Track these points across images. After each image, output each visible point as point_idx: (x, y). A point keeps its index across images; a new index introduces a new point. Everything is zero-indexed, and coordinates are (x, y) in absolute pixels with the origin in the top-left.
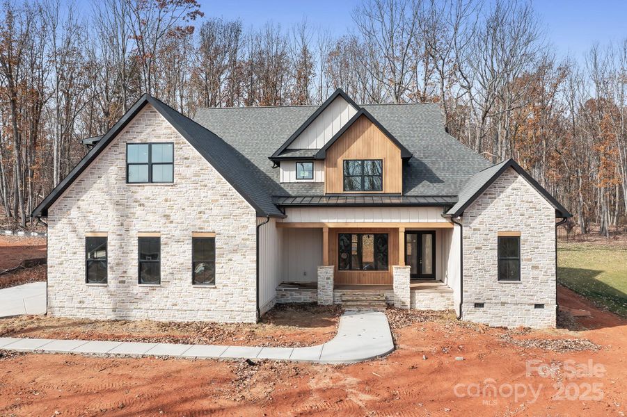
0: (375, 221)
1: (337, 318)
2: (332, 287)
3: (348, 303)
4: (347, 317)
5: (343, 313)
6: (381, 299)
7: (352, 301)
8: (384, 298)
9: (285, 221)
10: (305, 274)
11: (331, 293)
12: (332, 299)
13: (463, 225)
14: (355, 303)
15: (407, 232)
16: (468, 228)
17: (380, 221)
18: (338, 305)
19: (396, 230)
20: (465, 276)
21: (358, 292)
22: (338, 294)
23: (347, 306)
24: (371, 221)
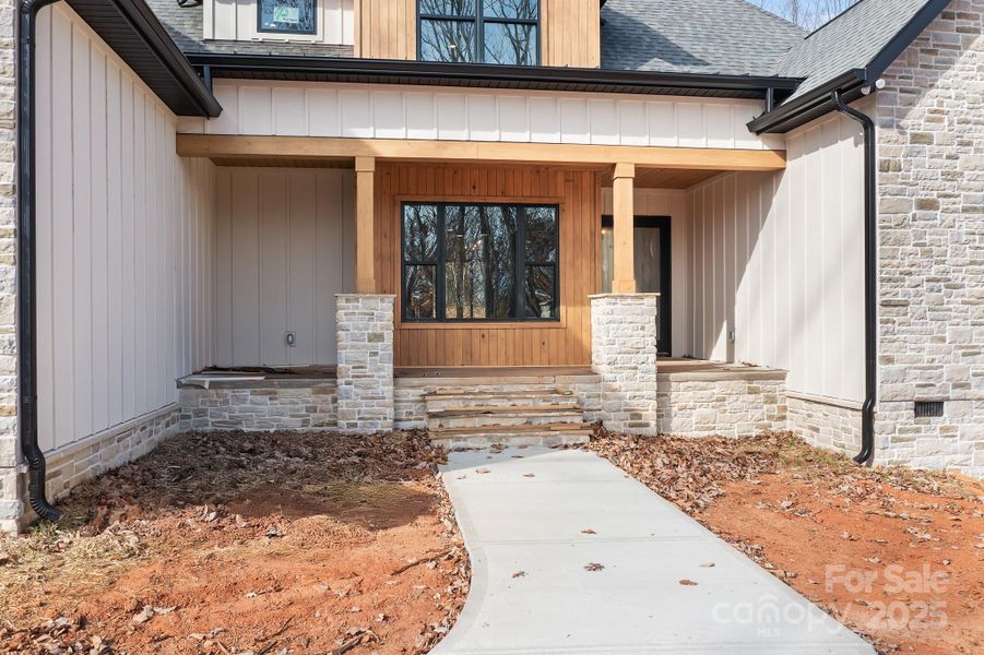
0: (537, 137)
1: (427, 479)
2: (389, 368)
3: (453, 423)
4: (470, 472)
5: (441, 457)
6: (563, 403)
7: (468, 414)
8: (572, 403)
9: (212, 127)
10: (290, 341)
11: (388, 390)
12: (390, 412)
13: (877, 118)
14: (477, 422)
15: (646, 178)
16: (894, 133)
17: (555, 138)
18: (414, 432)
19: (603, 175)
20: (886, 304)
21: (482, 384)
22: (412, 391)
23: (450, 433)
24: (525, 137)
